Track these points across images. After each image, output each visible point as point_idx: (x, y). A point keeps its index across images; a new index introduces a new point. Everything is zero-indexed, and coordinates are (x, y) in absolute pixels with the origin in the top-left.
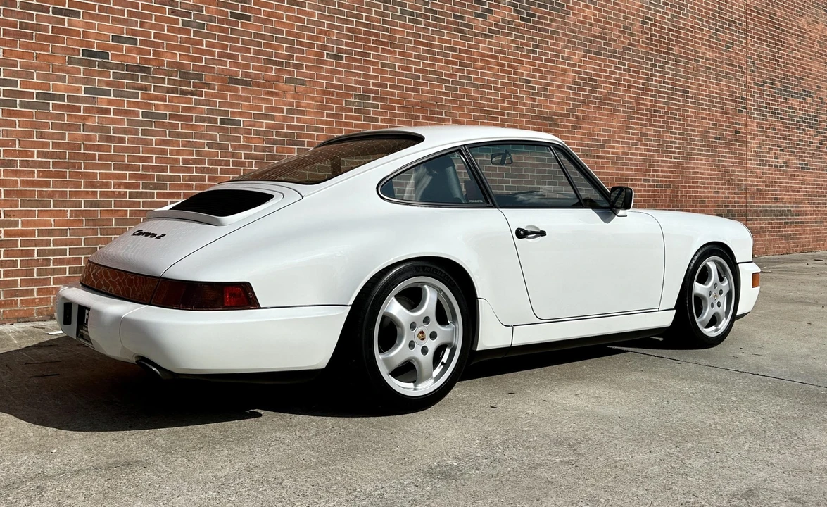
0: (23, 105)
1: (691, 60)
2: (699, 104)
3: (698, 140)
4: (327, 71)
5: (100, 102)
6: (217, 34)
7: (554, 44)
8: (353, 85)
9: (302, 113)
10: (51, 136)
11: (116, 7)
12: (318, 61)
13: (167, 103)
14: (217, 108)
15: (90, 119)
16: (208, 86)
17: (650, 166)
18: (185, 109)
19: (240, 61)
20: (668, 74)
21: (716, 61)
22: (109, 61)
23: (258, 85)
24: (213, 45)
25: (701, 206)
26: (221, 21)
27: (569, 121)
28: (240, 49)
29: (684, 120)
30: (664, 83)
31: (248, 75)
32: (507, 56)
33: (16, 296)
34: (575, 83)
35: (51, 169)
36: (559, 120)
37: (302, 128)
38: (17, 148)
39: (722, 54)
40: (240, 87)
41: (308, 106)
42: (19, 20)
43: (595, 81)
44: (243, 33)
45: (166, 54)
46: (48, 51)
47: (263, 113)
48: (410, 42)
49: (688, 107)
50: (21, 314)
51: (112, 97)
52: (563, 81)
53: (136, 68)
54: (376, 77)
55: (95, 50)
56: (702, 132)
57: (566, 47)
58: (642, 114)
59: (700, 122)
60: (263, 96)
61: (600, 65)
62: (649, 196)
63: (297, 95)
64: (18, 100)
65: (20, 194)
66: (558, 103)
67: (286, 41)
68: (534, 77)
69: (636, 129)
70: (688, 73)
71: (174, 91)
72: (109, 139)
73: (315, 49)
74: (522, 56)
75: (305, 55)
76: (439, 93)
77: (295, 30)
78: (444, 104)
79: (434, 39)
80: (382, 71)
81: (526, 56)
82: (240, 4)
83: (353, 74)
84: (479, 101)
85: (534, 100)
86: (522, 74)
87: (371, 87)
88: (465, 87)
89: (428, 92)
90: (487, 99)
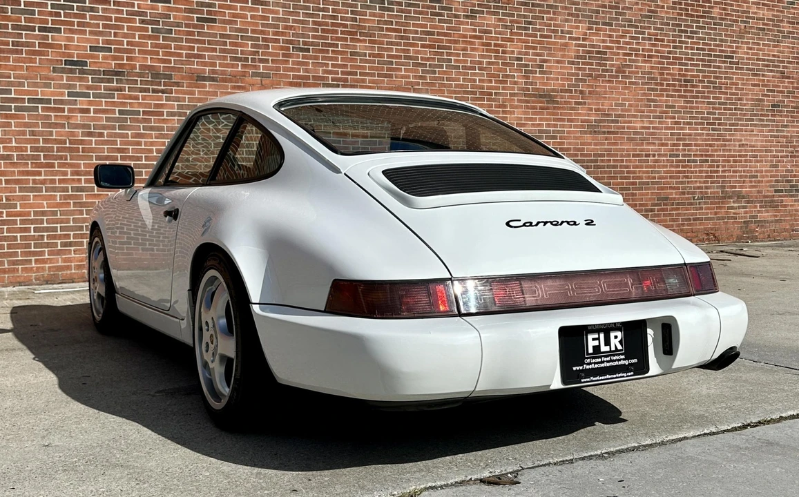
0: (17, 109)
1: (737, 21)
2: (748, 69)
3: (746, 110)
4: (293, 63)
5: (82, 103)
6: (184, 37)
7: (551, 19)
8: (321, 75)
10: (41, 133)
11: (92, 22)
12: (284, 55)
13: (140, 101)
14: (187, 103)
15: (73, 118)
16: (177, 84)
17: (678, 139)
18: (157, 106)
19: (207, 60)
20: (704, 39)
21: (773, 20)
22: (88, 68)
23: (224, 80)
24: (181, 48)
25: (751, 182)
26: (187, 26)
27: (572, 97)
28: (207, 50)
29: (726, 88)
30: (698, 49)
31: (214, 72)
32: (493, 35)
33: (17, 265)
34: (578, 57)
35: (42, 161)
36: (559, 97)
38: (14, 144)
39: (782, 12)
40: (207, 83)
42: (11, 40)
43: (605, 53)
44: (209, 35)
45: (137, 59)
46: (36, 63)
48: (382, 29)
49: (733, 73)
50: (22, 279)
51: (91, 99)
52: (563, 56)
53: (111, 73)
54: (345, 66)
55: (75, 59)
56: (753, 100)
57: (567, 20)
58: (668, 85)
59: (750, 90)
60: (230, 90)
61: (610, 36)
62: (679, 172)
63: (263, 87)
64: (13, 105)
65: (17, 182)
66: (557, 79)
67: (251, 39)
68: (527, 54)
69: (660, 101)
70: (732, 36)
71: (147, 90)
72: (90, 134)
73: (281, 44)
74: (512, 34)
75: (270, 50)
76: (415, 77)
77: (260, 28)
78: (420, 87)
79: (408, 25)
80: (352, 60)
81: (516, 34)
82: (205, 9)
83: (321, 65)
84: (461, 83)
85: (528, 78)
86: (513, 52)
87: (340, 76)
88: (445, 69)
89: (403, 77)
90: (470, 80)
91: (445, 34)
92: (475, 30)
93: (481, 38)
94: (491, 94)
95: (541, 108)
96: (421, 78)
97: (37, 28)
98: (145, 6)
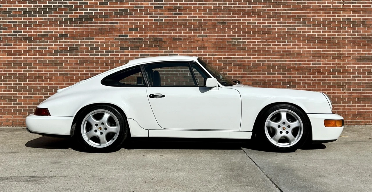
0: (101, 55)
4: (218, 30)
5: (125, 52)
6: (168, 22)
8: (232, 34)
9: (206, 49)
10: (109, 65)
11: (130, 19)
12: (214, 26)
13: (149, 50)
14: (168, 50)
15: (121, 58)
16: (165, 42)
18: (156, 52)
19: (178, 31)
22: (128, 38)
23: (185, 39)
24: (166, 27)
26: (169, 17)
28: (178, 27)
31: (180, 36)
37: (206, 55)
38: (99, 69)
40: (178, 41)
41: (209, 45)
42: (99, 28)
44: (179, 20)
45: (148, 33)
46: (108, 37)
47: (188, 50)
51: (129, 50)
53: (137, 39)
54: (245, 29)
55: (124, 34)
60: (187, 44)
63: (203, 41)
64: (99, 54)
67: (198, 20)
71: (152, 46)
73: (212, 22)
74: (343, 6)
75: (207, 25)
76: (283, 32)
77: (202, 15)
78: (287, 37)
79: (280, 7)
80: (248, 26)
81: (346, 6)
82: (177, 9)
83: (232, 30)
84: (311, 33)
85: (355, 29)
86: (345, 16)
87: (242, 34)
88: (301, 27)
89: (276, 32)
90: (317, 32)
91: (302, 10)
92: (320, 6)
93: (324, 10)
94: (330, 38)
95: (364, 45)
96: (287, 32)
97: (109, 23)
98: (152, 11)
